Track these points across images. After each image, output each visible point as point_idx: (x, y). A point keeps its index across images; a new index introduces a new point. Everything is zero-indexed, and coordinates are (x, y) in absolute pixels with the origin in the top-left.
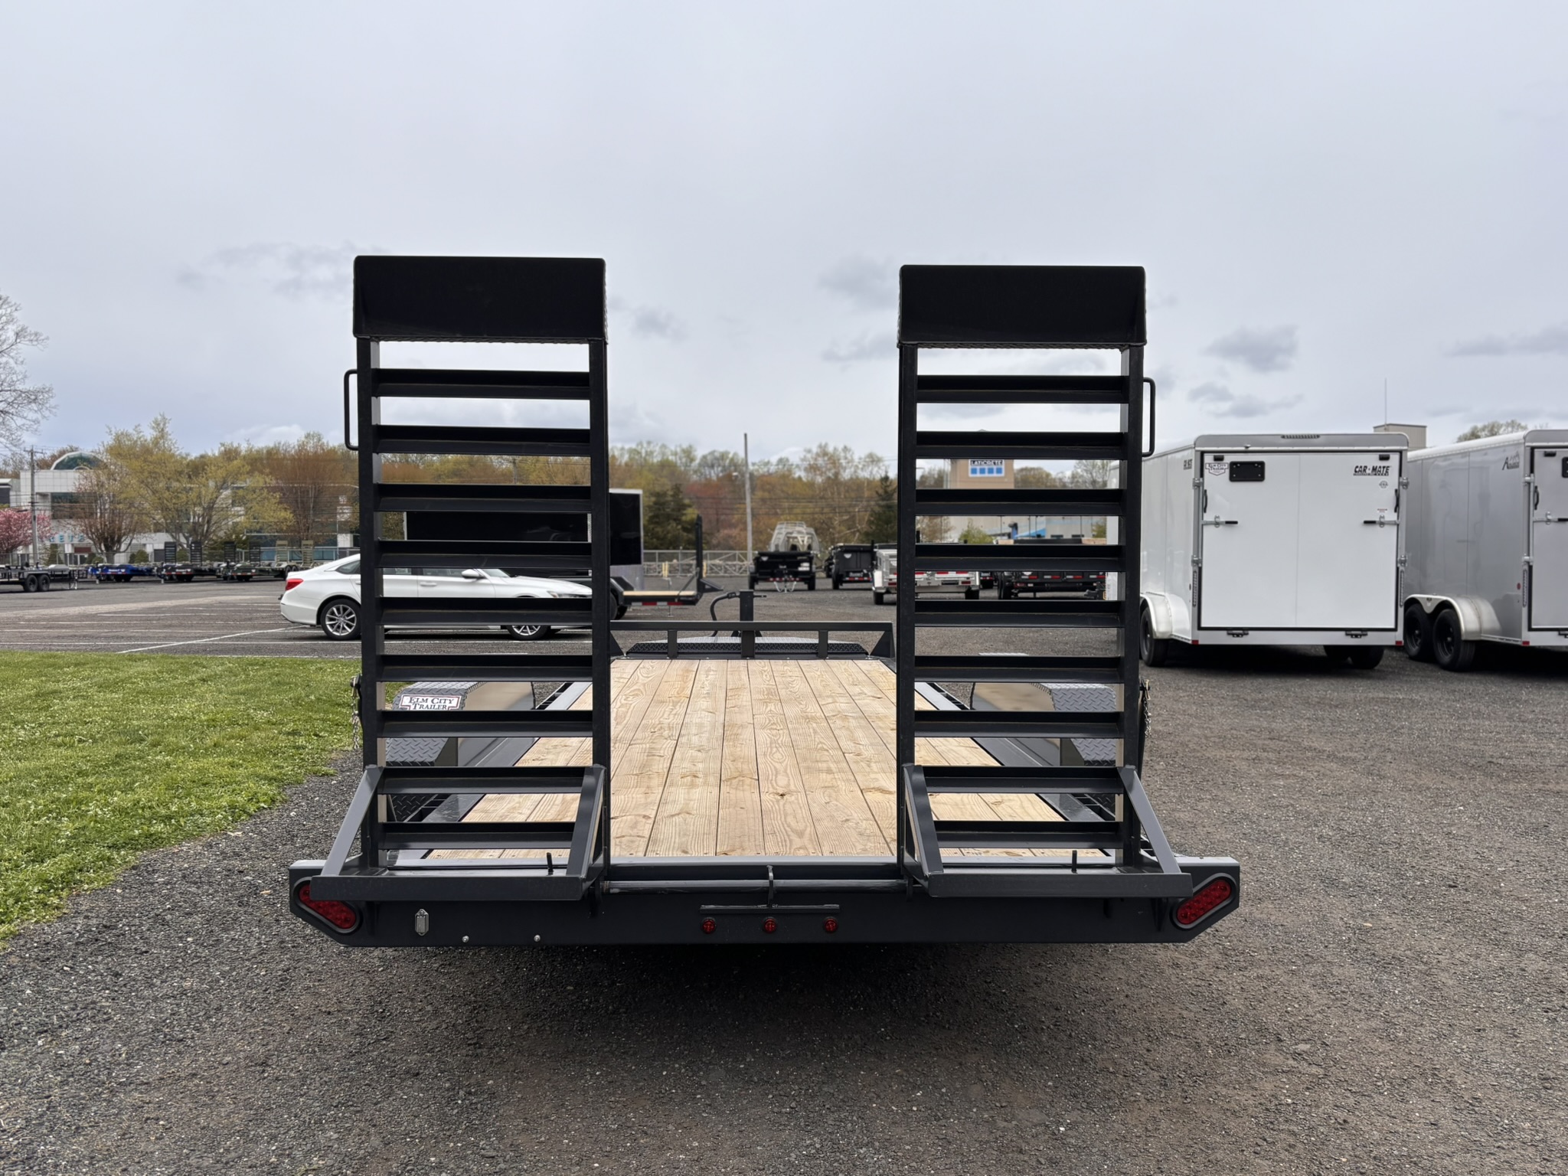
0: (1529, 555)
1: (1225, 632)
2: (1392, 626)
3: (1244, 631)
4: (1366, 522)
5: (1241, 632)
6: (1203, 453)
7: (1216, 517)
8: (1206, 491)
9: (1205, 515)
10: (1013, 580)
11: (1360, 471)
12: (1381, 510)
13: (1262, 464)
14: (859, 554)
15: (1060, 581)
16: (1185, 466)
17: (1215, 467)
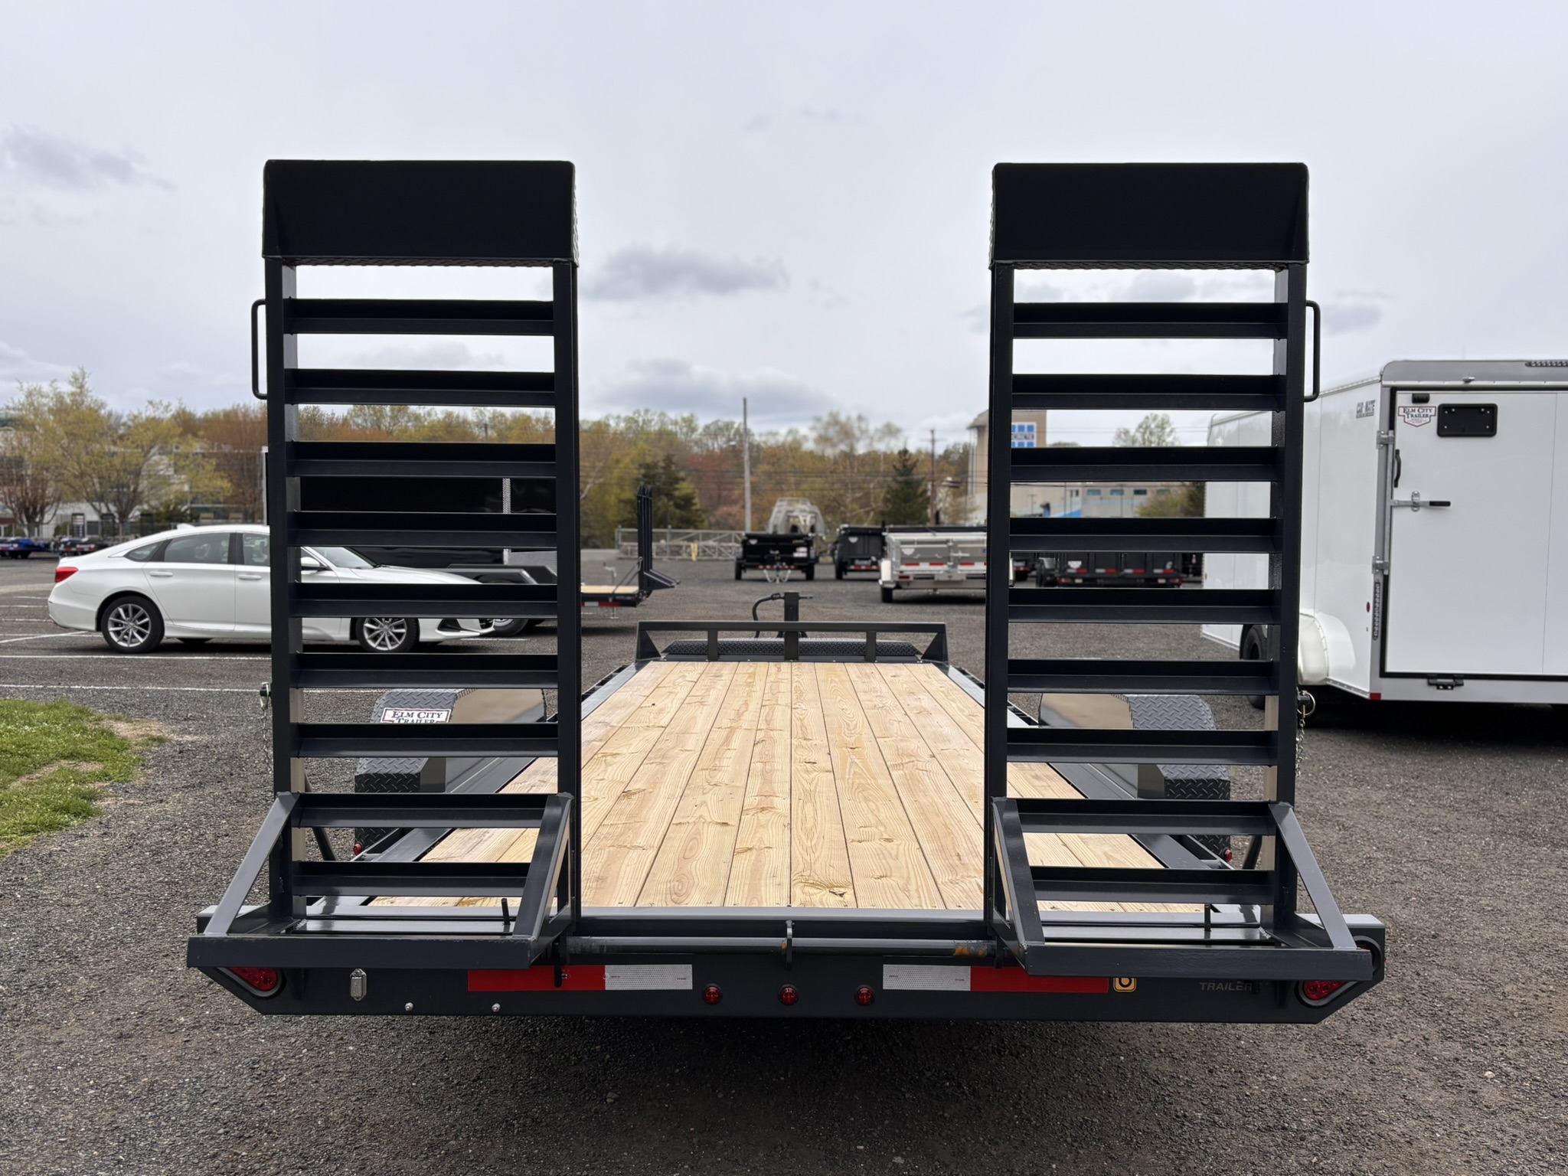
1: (1424, 681)
3: (1457, 679)
5: (1450, 681)
6: (1394, 391)
8: (1398, 452)
9: (1395, 490)
13: (1493, 408)
14: (866, 537)
15: (1116, 576)
16: (1359, 412)
17: (1414, 414)
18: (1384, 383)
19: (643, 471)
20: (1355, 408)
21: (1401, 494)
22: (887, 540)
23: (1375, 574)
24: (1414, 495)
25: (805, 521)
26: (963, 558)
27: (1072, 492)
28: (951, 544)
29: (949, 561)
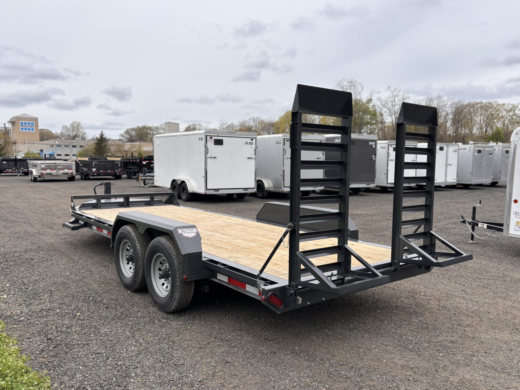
0: (284, 167)
1: (213, 190)
2: (254, 187)
4: (249, 158)
5: (217, 190)
6: (207, 136)
7: (211, 156)
8: (208, 148)
9: (207, 155)
10: (89, 172)
11: (246, 143)
12: (252, 155)
13: (222, 140)
16: (199, 139)
17: (210, 140)
18: (205, 134)
23: (205, 171)
26: (61, 168)
28: (57, 164)
29: (57, 169)
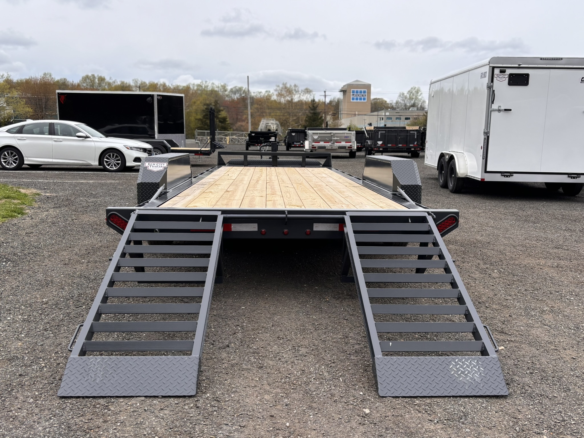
1: (500, 174)
3: (511, 174)
5: (509, 174)
6: (493, 68)
8: (494, 91)
9: (493, 105)
10: (373, 146)
13: (528, 75)
14: (299, 133)
15: (395, 147)
16: (481, 76)
17: (500, 77)
18: (490, 65)
19: (205, 107)
20: (480, 75)
21: (495, 106)
22: (307, 133)
23: (485, 135)
24: (500, 107)
25: (273, 127)
26: (337, 140)
27: (380, 118)
28: (332, 134)
29: (332, 141)
